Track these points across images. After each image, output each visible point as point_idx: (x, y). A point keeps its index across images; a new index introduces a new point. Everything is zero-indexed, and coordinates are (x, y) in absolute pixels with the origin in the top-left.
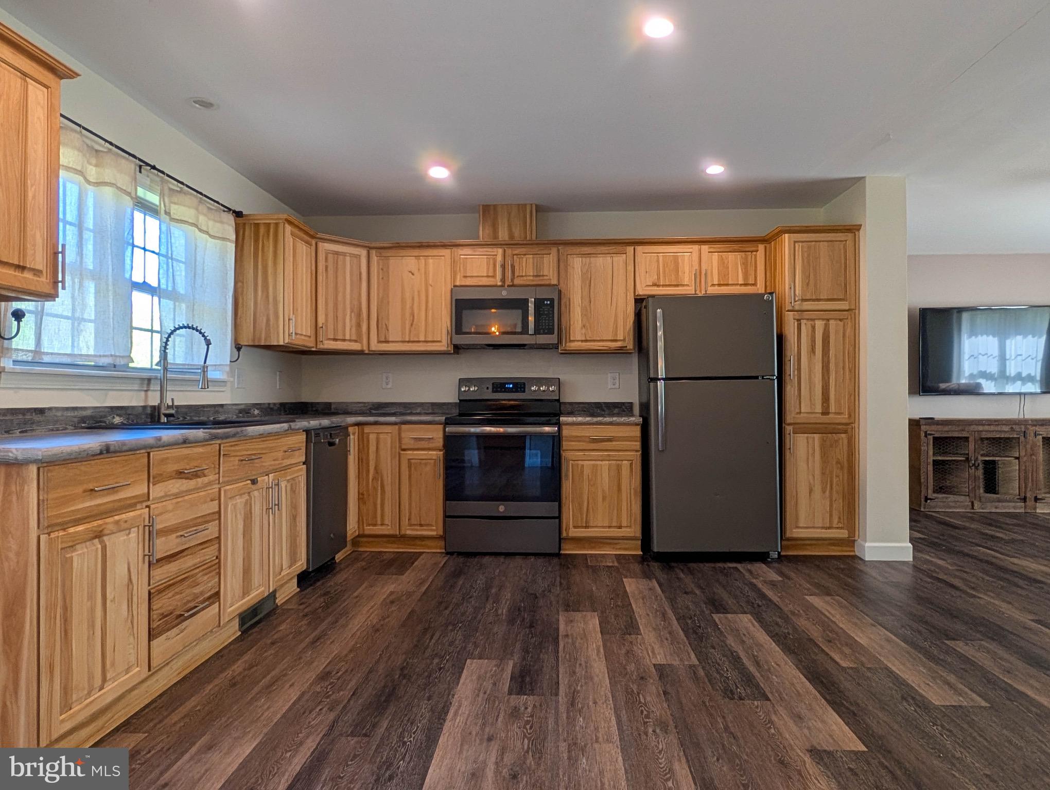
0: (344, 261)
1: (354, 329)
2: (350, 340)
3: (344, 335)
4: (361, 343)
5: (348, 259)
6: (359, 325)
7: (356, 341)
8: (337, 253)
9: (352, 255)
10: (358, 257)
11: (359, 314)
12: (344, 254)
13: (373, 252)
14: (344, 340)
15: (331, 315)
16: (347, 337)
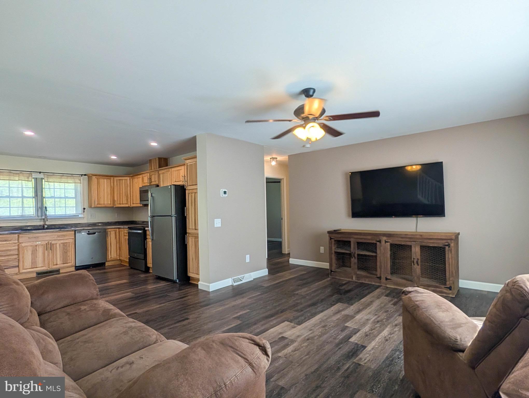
0: (122, 182)
1: (126, 201)
2: (125, 204)
3: (123, 202)
4: (129, 205)
5: (123, 181)
6: (127, 200)
7: (127, 204)
8: (120, 180)
9: (125, 180)
10: (126, 180)
11: (127, 197)
12: (122, 180)
13: (131, 178)
14: (123, 204)
15: (119, 198)
16: (124, 203)
